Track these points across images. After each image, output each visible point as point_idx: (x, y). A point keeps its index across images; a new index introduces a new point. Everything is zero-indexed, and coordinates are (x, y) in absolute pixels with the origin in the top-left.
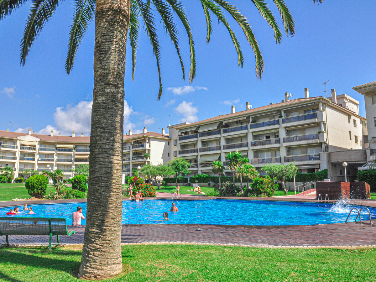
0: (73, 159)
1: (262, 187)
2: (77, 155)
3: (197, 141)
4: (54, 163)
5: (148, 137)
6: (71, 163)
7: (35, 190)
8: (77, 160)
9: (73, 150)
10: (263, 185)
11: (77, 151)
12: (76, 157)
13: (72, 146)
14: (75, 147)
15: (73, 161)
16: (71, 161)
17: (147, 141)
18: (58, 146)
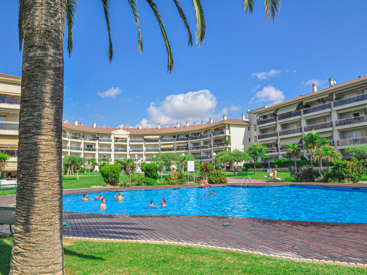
0: (159, 148)
1: (345, 172)
2: (162, 144)
3: (276, 124)
4: (143, 153)
5: (227, 124)
6: (158, 152)
7: (109, 178)
8: (163, 150)
9: (159, 141)
10: (346, 169)
11: (163, 141)
12: (162, 147)
13: (158, 137)
14: (160, 137)
15: (160, 151)
16: (158, 151)
17: (227, 128)
18: (146, 137)
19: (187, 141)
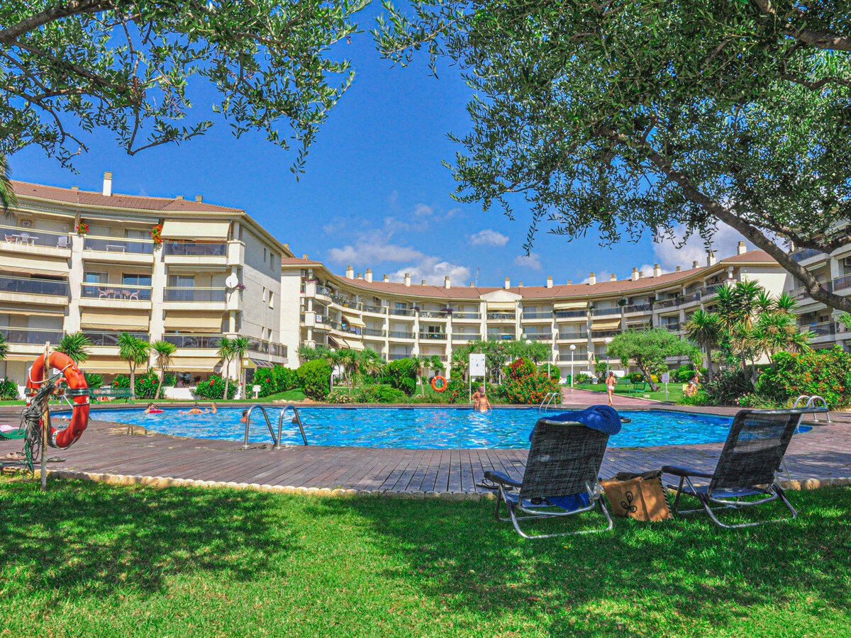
0: (588, 331)
1: (789, 379)
2: (595, 322)
3: (828, 261)
4: (551, 341)
5: (731, 265)
6: (586, 340)
8: (596, 334)
9: (588, 314)
11: (597, 313)
12: (595, 327)
13: (583, 304)
14: (591, 305)
15: (590, 336)
16: (586, 336)
17: (731, 275)
18: (556, 306)
19: (648, 312)
